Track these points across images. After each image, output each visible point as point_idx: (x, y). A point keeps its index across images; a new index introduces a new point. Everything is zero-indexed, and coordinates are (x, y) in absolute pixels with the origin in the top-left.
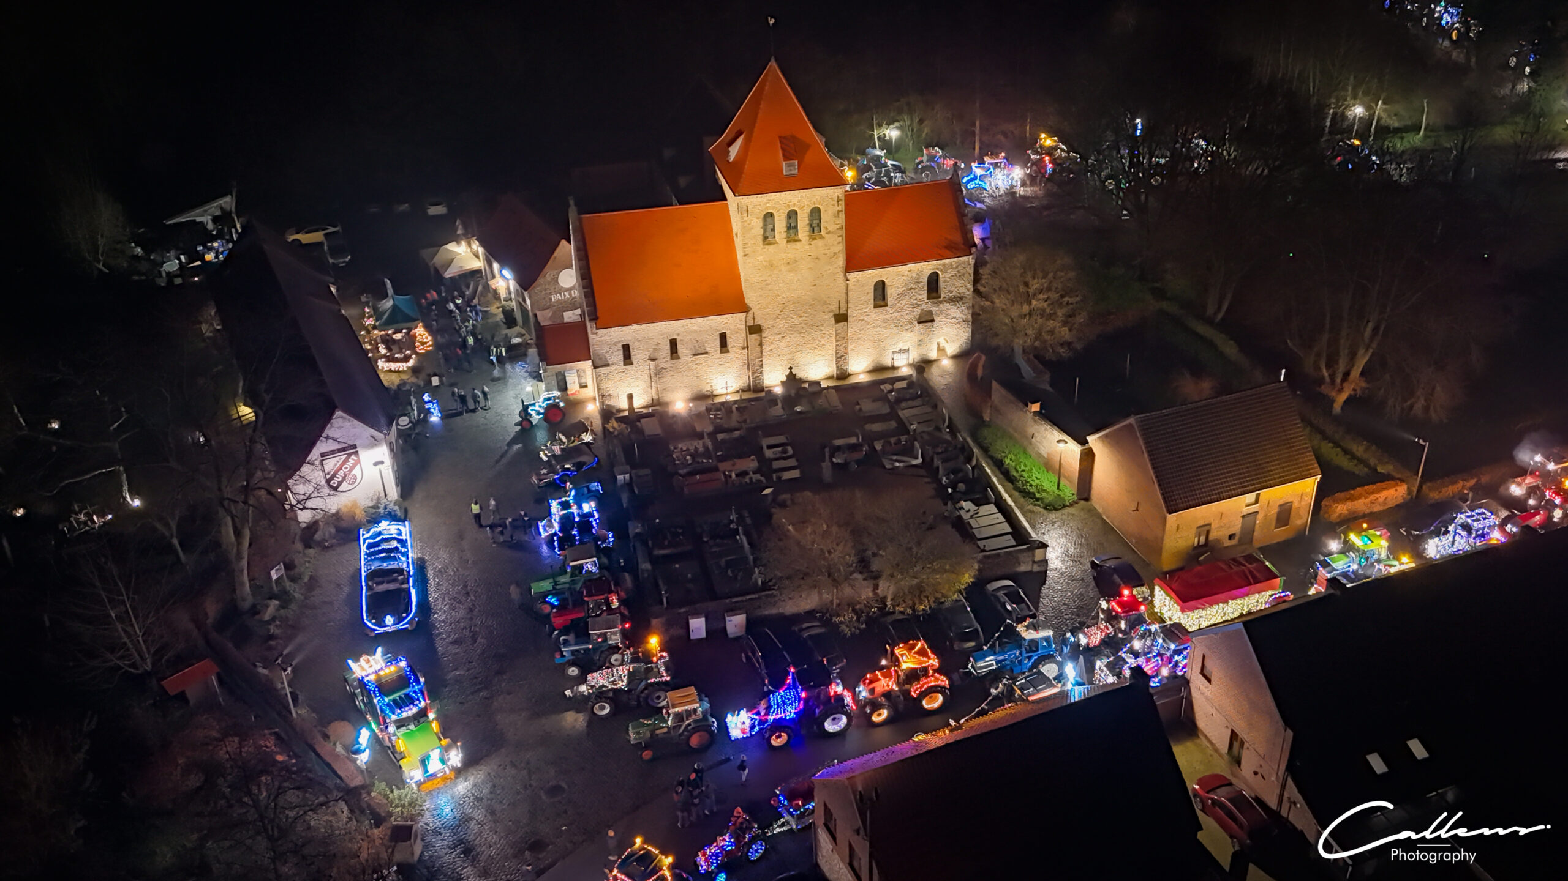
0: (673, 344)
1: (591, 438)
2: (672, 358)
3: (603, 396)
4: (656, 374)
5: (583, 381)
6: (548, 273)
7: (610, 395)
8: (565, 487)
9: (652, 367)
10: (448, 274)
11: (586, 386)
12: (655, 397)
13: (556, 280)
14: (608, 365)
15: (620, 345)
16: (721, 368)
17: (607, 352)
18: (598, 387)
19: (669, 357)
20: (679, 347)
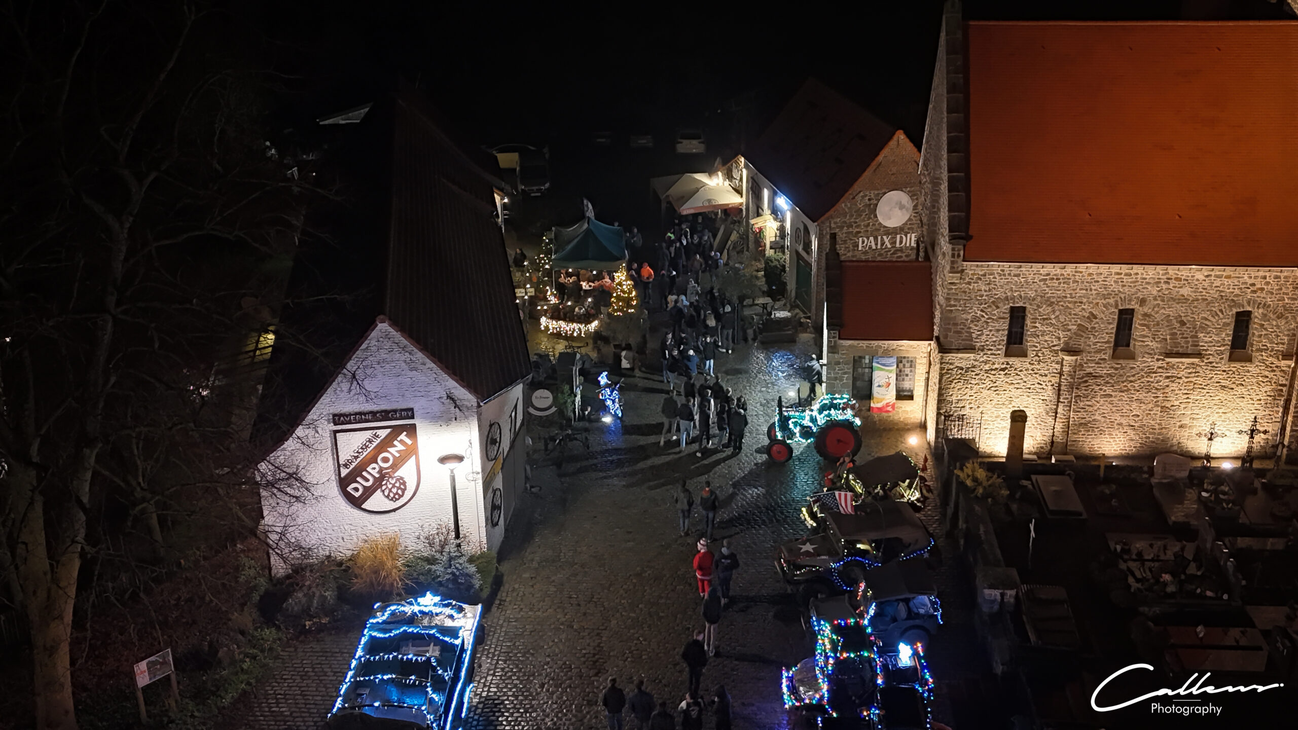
0: (1125, 319)
1: (917, 495)
2: (1115, 356)
3: (948, 417)
4: (1071, 386)
5: (906, 385)
6: (860, 193)
7: (961, 418)
8: (854, 594)
9: (1066, 369)
10: (687, 209)
11: (911, 398)
12: (1059, 438)
13: (872, 210)
14: (971, 349)
15: (1006, 308)
16: (1222, 395)
17: (976, 319)
18: (940, 395)
19: (1110, 352)
20: (1138, 330)
